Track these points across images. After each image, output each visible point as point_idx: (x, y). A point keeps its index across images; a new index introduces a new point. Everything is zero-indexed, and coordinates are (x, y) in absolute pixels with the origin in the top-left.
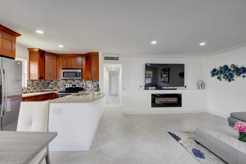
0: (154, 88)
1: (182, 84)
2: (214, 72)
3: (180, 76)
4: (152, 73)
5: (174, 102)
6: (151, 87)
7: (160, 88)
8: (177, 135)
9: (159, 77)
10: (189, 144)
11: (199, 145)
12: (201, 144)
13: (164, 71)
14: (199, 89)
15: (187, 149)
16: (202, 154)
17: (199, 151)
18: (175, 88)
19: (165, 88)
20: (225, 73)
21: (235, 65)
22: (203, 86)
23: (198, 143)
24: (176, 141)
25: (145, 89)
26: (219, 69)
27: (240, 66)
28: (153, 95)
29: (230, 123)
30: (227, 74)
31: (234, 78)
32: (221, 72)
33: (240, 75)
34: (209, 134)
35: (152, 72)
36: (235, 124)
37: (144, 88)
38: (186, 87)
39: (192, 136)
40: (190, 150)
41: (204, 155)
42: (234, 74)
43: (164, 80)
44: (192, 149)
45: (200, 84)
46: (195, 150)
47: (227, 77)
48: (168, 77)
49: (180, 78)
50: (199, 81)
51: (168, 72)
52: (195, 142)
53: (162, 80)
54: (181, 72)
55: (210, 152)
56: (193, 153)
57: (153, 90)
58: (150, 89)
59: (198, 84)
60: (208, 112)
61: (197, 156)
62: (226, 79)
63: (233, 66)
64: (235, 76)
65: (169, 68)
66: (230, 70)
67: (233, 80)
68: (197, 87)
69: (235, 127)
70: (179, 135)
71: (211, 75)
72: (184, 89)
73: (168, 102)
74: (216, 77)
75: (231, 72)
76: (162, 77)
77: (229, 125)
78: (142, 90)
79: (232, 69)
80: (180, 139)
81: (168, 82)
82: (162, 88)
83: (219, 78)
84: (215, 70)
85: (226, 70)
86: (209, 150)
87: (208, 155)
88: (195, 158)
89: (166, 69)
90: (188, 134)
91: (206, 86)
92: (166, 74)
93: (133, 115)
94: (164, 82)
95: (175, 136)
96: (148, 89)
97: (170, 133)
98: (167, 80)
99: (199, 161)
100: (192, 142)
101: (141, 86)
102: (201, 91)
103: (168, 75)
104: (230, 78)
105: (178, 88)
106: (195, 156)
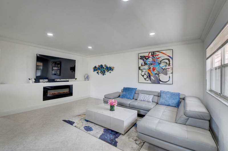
0: (47, 80)
1: (73, 77)
2: (95, 69)
3: (71, 70)
4: (42, 65)
5: (67, 92)
6: (42, 80)
7: (53, 81)
8: (71, 120)
9: (50, 70)
10: (81, 124)
11: (88, 122)
12: (89, 121)
13: (55, 64)
14: (85, 80)
15: (80, 129)
16: (91, 128)
17: (89, 127)
18: (68, 80)
19: (58, 80)
20: (101, 70)
21: (106, 65)
22: (88, 78)
23: (87, 121)
24: (71, 125)
25: (35, 82)
26: (98, 67)
27: (108, 66)
28: (44, 88)
29: (104, 102)
30: (102, 70)
31: (106, 73)
32: (99, 69)
33: (108, 71)
34: (95, 112)
35: (42, 63)
36: (109, 102)
37: (34, 80)
38: (76, 79)
39: (83, 117)
40: (83, 128)
41: (92, 128)
42: (106, 70)
43: (55, 73)
44: (84, 127)
45: (86, 77)
46: (86, 127)
47: (102, 72)
48: (59, 70)
49: (71, 71)
50: (86, 74)
51: (59, 66)
52: (85, 121)
53: (53, 72)
54: (72, 66)
55: (95, 125)
56: (85, 130)
57: (45, 83)
58: (41, 82)
59: (85, 77)
60: (91, 97)
61: (88, 131)
62: (102, 73)
63: (105, 65)
64: (106, 72)
65: (61, 62)
66: (104, 68)
67: (105, 74)
68: (84, 79)
69: (108, 103)
70: (73, 119)
71: (93, 70)
72: (75, 81)
73: (61, 93)
74: (96, 72)
75: (104, 69)
76: (53, 70)
77: (104, 103)
78: (32, 83)
79: (105, 67)
80: (74, 123)
81: (60, 75)
82: (56, 80)
83: (98, 73)
84: (95, 67)
85: (102, 67)
86: (95, 124)
87: (95, 127)
88: (87, 133)
89: (58, 63)
90: (80, 117)
91: (90, 78)
92: (58, 67)
93: (18, 114)
94: (55, 74)
95: (70, 122)
96: (39, 82)
97: (65, 121)
98: (59, 73)
99: (90, 134)
100: (83, 121)
101: (30, 79)
102: (87, 82)
103: (59, 68)
104: (103, 73)
105: (70, 80)
106: (86, 131)
